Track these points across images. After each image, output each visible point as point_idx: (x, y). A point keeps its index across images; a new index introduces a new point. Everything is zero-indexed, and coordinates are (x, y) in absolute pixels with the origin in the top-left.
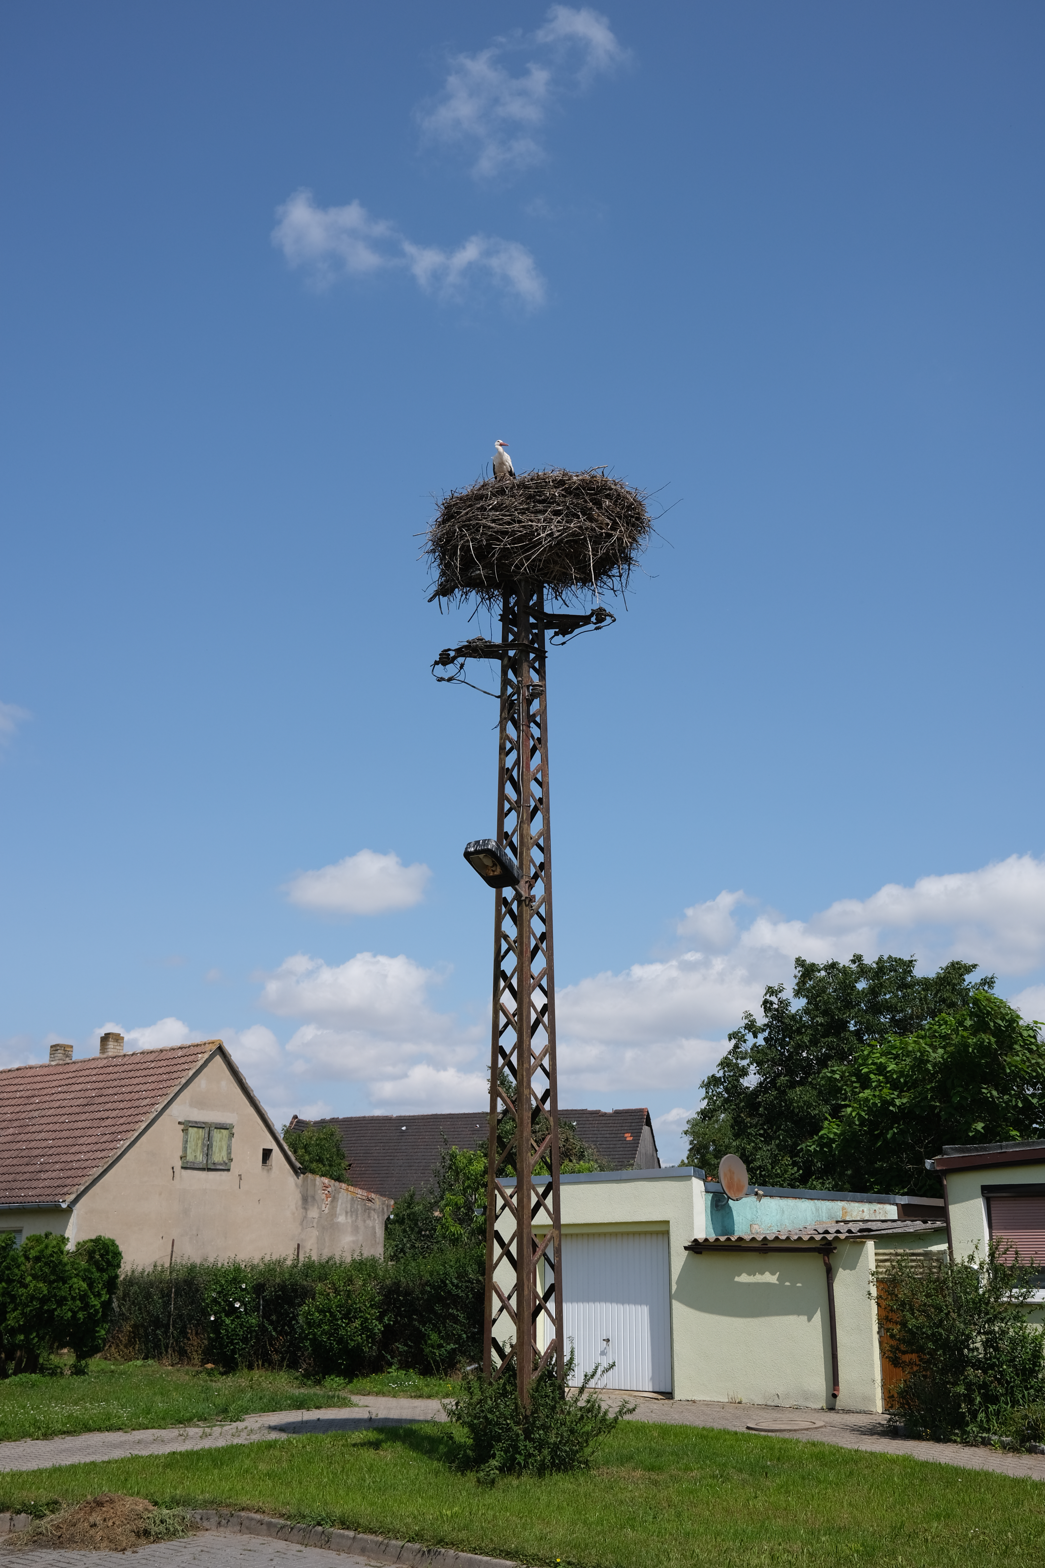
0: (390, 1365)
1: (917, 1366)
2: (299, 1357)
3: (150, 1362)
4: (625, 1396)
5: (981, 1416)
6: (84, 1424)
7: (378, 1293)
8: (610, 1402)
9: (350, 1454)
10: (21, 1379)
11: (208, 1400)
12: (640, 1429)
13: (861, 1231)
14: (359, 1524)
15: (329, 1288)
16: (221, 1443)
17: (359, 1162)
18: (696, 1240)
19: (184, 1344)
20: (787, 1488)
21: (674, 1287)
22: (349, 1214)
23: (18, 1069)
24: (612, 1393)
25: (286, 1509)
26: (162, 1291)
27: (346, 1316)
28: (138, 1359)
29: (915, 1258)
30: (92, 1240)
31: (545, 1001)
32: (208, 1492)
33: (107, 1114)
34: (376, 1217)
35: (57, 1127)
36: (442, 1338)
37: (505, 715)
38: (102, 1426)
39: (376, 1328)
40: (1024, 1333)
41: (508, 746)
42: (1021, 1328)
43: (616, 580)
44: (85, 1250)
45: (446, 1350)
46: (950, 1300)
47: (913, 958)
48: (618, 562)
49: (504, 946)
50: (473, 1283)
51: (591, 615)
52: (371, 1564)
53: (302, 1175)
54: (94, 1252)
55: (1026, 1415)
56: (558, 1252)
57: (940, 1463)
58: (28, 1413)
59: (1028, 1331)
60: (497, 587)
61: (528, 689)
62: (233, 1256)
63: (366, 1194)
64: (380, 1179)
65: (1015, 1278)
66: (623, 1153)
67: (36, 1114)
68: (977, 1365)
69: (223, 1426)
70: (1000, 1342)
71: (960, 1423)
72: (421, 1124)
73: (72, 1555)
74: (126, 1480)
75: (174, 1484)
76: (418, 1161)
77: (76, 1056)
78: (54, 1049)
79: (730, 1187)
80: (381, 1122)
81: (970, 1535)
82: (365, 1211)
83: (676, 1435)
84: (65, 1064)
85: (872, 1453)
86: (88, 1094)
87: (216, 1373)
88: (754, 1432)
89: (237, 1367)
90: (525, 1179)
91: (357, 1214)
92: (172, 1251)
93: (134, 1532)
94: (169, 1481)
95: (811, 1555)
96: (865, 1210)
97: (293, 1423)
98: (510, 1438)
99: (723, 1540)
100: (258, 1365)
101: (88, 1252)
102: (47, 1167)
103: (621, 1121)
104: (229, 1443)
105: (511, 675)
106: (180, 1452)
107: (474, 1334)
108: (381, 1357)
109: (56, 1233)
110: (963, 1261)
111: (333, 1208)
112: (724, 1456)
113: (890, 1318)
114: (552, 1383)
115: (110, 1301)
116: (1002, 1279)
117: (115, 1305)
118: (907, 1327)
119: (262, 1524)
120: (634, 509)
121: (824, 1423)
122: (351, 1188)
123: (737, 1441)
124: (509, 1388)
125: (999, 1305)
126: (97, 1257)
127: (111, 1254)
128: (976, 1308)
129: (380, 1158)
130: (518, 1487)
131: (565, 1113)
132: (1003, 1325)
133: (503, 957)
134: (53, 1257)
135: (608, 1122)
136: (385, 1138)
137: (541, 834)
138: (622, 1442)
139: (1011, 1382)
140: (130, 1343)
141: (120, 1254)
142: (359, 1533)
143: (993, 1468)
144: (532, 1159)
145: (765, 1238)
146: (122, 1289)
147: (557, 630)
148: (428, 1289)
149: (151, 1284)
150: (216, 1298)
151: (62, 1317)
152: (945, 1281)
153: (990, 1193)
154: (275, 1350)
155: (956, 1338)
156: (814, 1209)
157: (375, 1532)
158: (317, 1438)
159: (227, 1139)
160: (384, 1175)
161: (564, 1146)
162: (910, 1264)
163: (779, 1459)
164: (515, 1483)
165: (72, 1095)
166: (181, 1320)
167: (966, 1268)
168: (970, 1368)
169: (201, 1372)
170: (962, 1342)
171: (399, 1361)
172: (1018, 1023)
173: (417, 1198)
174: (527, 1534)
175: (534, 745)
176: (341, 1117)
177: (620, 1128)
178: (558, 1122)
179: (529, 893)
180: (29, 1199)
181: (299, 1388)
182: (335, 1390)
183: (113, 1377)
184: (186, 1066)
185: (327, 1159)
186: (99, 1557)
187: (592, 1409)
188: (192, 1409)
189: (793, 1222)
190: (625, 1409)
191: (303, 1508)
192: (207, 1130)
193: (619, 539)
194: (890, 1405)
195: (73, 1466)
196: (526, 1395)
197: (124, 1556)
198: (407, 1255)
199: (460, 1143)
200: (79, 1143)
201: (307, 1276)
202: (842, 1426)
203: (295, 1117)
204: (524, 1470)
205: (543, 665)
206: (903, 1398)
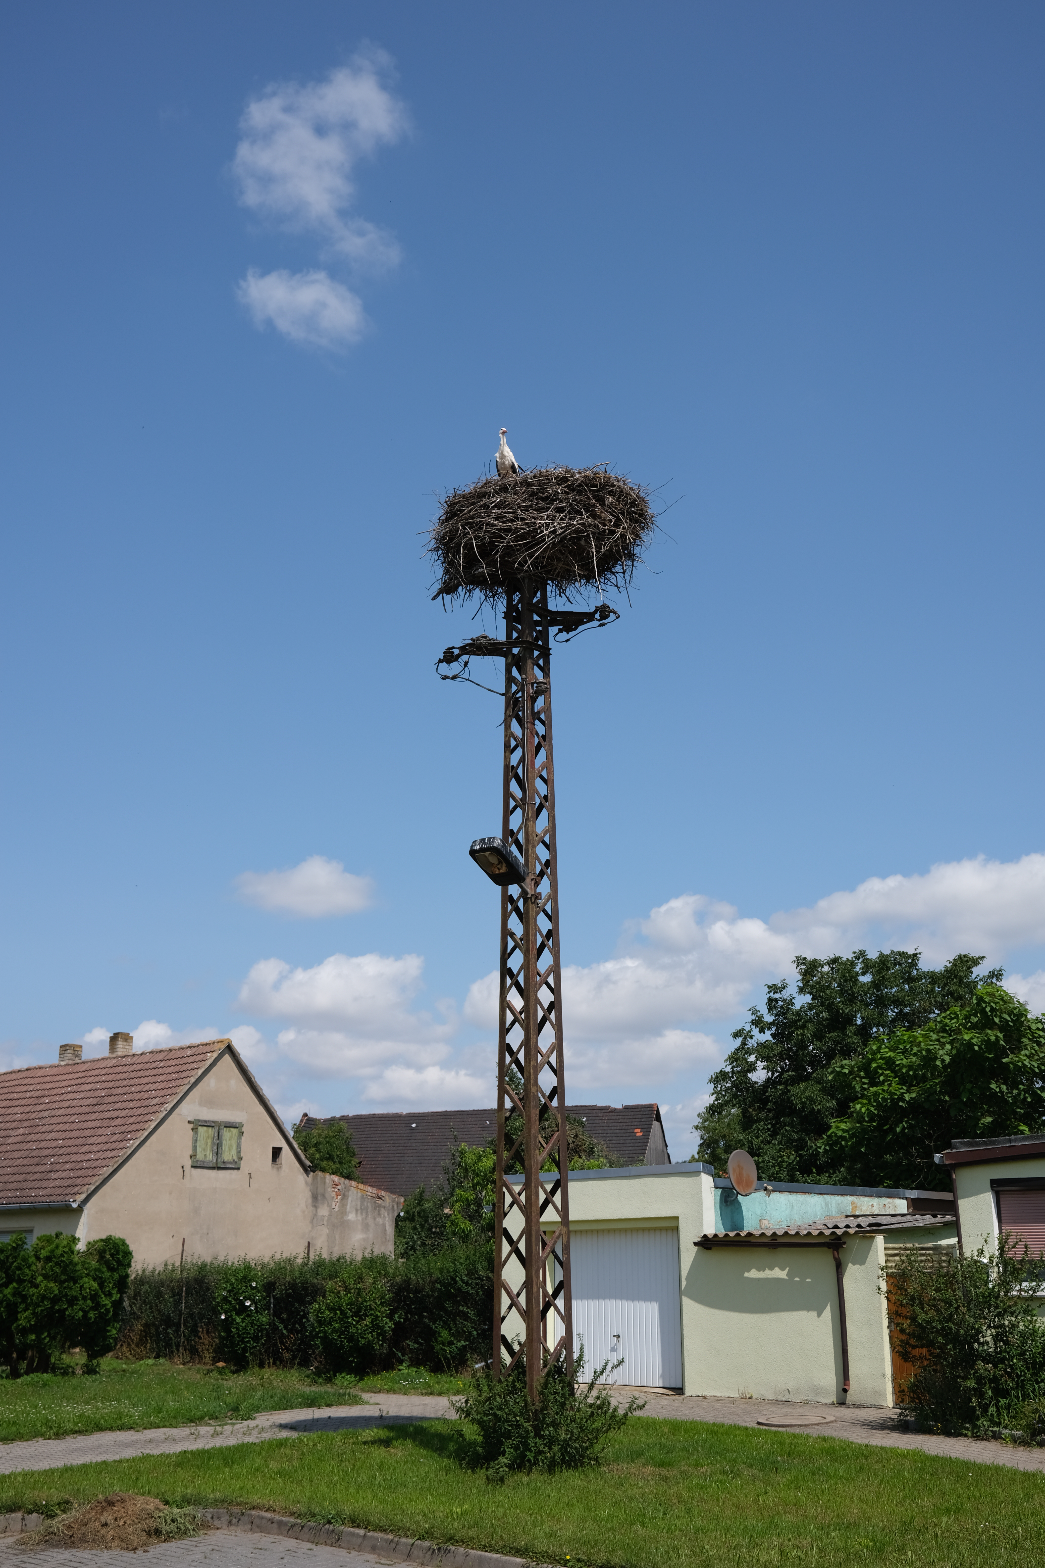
0: (401, 1362)
1: (928, 1360)
2: (310, 1354)
3: (162, 1360)
4: (636, 1392)
5: (992, 1409)
6: (95, 1424)
7: (388, 1291)
8: (620, 1399)
9: (361, 1452)
10: (32, 1379)
11: (219, 1398)
12: (651, 1425)
13: (870, 1225)
14: (369, 1523)
15: (340, 1286)
16: (232, 1442)
17: (369, 1159)
18: (705, 1236)
19: (195, 1342)
20: (797, 1483)
21: (684, 1283)
22: (359, 1212)
23: (27, 1070)
24: (622, 1389)
25: (296, 1507)
26: (173, 1290)
27: (356, 1314)
28: (150, 1358)
29: (924, 1252)
30: (102, 1240)
31: (552, 998)
32: (219, 1491)
33: (116, 1114)
34: (386, 1214)
35: (67, 1127)
36: (452, 1335)
37: (510, 712)
38: (114, 1425)
39: (387, 1326)
40: (1034, 1327)
41: (513, 743)
42: (1031, 1322)
43: (620, 576)
44: (95, 1250)
45: (457, 1347)
46: (959, 1294)
47: (918, 951)
48: (621, 558)
49: (511, 944)
50: (483, 1280)
51: (595, 612)
52: (382, 1562)
53: (312, 1173)
54: (104, 1251)
55: (1037, 1409)
56: (567, 1248)
57: (950, 1457)
58: (40, 1413)
59: (1038, 1325)
60: (501, 584)
61: (532, 686)
62: (243, 1255)
63: (375, 1192)
64: (390, 1176)
65: (1025, 1272)
66: (633, 1148)
67: (46, 1114)
68: (987, 1359)
69: (233, 1424)
70: (1010, 1336)
71: (970, 1417)
72: (431, 1121)
73: (84, 1554)
74: (137, 1479)
75: (185, 1482)
76: (428, 1158)
77: (86, 1055)
78: (64, 1049)
79: (739, 1182)
80: (391, 1119)
81: (980, 1530)
82: (375, 1209)
83: (686, 1431)
84: (74, 1064)
85: (882, 1448)
86: (97, 1093)
87: (227, 1371)
88: (764, 1427)
89: (248, 1365)
90: (533, 1177)
91: (367, 1212)
92: (183, 1250)
93: (145, 1531)
94: (180, 1480)
95: (820, 1550)
96: (875, 1204)
97: (305, 1421)
98: (520, 1436)
99: (733, 1536)
100: (269, 1363)
101: (99, 1251)
102: (58, 1167)
103: (631, 1117)
104: (240, 1442)
105: (515, 672)
106: (192, 1451)
107: (484, 1331)
108: (391, 1355)
109: (66, 1233)
110: (973, 1256)
111: (343, 1205)
112: (735, 1452)
113: (899, 1312)
114: (561, 1380)
115: (121, 1300)
116: (1012, 1273)
117: (126, 1304)
118: (917, 1321)
119: (272, 1523)
120: (637, 505)
121: (835, 1418)
122: (361, 1186)
123: (747, 1436)
124: (518, 1385)
125: (1009, 1299)
126: (108, 1256)
127: (121, 1254)
128: (986, 1302)
129: (391, 1155)
130: (528, 1484)
131: (575, 1109)
132: (1013, 1319)
133: (510, 955)
134: (64, 1257)
135: (618, 1117)
136: (395, 1135)
137: (546, 832)
138: (632, 1438)
139: (1021, 1376)
140: (142, 1342)
141: (130, 1253)
142: (369, 1531)
143: (1003, 1462)
144: (541, 1156)
145: (774, 1234)
146: (133, 1288)
147: (561, 627)
148: (438, 1286)
149: (162, 1283)
150: (226, 1297)
151: (73, 1317)
152: (955, 1274)
153: (999, 1187)
154: (287, 1348)
155: (966, 1332)
156: (823, 1204)
157: (385, 1530)
158: (327, 1436)
159: (236, 1138)
160: (394, 1173)
161: (573, 1142)
162: (920, 1258)
163: (789, 1454)
164: (525, 1479)
165: (82, 1095)
166: (192, 1319)
167: (976, 1262)
168: (980, 1362)
169: (212, 1371)
170: (972, 1336)
171: (410, 1358)
172: (1026, 1016)
173: (427, 1196)
174: (537, 1530)
175: (539, 742)
176: (351, 1115)
177: (630, 1124)
178: (567, 1119)
179: (535, 891)
180: (40, 1199)
181: (310, 1386)
182: (346, 1388)
183: (125, 1376)
184: (195, 1065)
185: (338, 1156)
186: (111, 1556)
187: (602, 1406)
188: (203, 1408)
189: (803, 1217)
190: (635, 1406)
191: (313, 1506)
192: (217, 1129)
193: (622, 535)
194: (900, 1400)
195: (84, 1466)
196: (535, 1392)
197: (135, 1556)
198: (417, 1252)
199: (470, 1140)
200: (89, 1143)
201: (318, 1274)
202: (853, 1421)
203: (305, 1115)
204: (534, 1467)
205: (547, 662)
206: (914, 1392)
